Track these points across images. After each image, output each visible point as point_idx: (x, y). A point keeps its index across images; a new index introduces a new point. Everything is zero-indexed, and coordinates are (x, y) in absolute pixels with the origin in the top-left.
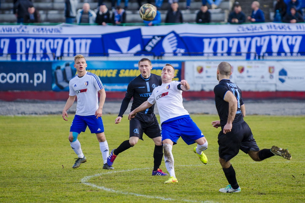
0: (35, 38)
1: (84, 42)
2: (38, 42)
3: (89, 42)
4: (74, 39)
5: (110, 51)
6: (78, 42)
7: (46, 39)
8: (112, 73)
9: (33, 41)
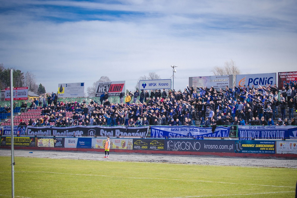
0: (267, 131)
1: (282, 131)
2: (268, 132)
3: (284, 132)
4: (279, 131)
5: (290, 136)
6: (281, 132)
7: (271, 131)
8: (253, 146)
9: (267, 132)
